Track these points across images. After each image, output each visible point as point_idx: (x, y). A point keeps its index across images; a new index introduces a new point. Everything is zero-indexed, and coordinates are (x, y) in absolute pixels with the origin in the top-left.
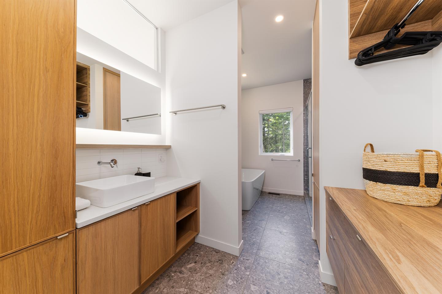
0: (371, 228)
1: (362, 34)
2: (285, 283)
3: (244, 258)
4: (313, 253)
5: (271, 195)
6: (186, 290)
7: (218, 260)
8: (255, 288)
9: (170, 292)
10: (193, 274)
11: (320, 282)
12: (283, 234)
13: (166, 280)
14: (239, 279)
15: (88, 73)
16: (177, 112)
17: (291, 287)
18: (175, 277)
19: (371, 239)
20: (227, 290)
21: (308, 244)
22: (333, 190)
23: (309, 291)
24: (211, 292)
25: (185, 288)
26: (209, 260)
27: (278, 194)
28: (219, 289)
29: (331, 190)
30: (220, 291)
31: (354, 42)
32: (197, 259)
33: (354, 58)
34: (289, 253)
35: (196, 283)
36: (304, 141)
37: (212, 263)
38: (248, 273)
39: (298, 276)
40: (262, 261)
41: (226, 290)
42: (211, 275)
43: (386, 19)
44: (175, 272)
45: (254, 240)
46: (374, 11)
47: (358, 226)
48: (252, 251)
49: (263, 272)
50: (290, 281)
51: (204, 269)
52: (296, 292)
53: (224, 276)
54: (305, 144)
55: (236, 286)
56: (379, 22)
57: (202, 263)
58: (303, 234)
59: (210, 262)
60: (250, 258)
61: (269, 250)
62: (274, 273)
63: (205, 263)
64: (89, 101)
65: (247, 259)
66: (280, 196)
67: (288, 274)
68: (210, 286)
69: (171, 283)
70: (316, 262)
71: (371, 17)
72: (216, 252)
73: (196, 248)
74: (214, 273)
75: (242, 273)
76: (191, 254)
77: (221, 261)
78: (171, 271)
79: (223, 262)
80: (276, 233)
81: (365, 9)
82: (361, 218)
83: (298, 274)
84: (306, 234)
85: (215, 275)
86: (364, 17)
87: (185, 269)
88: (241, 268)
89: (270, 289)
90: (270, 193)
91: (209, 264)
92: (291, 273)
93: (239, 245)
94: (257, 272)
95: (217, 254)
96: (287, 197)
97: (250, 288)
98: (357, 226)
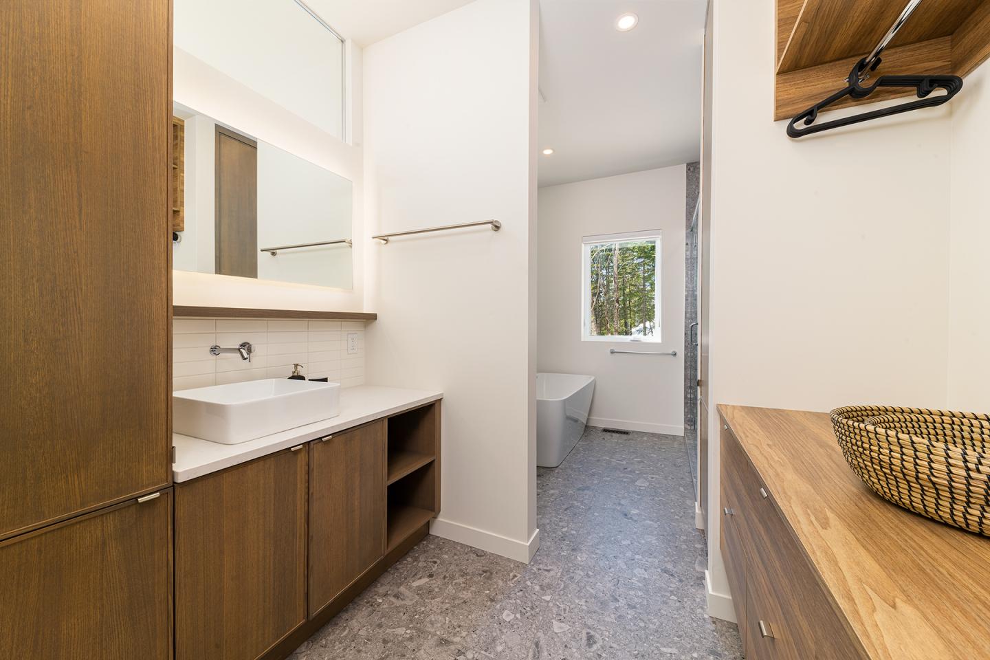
0: (790, 476)
1: (803, 63)
2: (630, 617)
3: (541, 566)
4: (697, 558)
5: (609, 434)
6: (408, 631)
7: (481, 572)
8: (561, 628)
9: (374, 635)
10: (426, 600)
11: (706, 616)
12: (631, 518)
13: (365, 611)
14: (528, 609)
15: (179, 137)
16: (390, 238)
17: (642, 624)
18: (385, 606)
19: (785, 493)
20: (500, 630)
21: (685, 538)
22: (733, 412)
23: (680, 633)
24: (464, 635)
25: (408, 628)
26: (461, 570)
27: (626, 433)
28: (483, 630)
29: (730, 411)
30: (484, 633)
31: (785, 82)
32: (434, 569)
33: (785, 118)
34: (640, 557)
35: (432, 618)
36: (686, 308)
37: (468, 577)
38: (548, 598)
39: (659, 603)
40: (582, 573)
41: (498, 632)
42: (465, 602)
43: (851, 33)
44: (386, 595)
45: (564, 530)
46: (823, 16)
47: (767, 471)
48: (559, 553)
49: (582, 594)
50: (640, 613)
51: (450, 589)
52: (651, 635)
53: (493, 603)
54: (688, 315)
55: (521, 624)
56: (838, 39)
57: (445, 577)
58: (676, 517)
59: (462, 576)
60: (554, 567)
61: (598, 551)
62: (606, 598)
63: (452, 578)
64: (182, 203)
65: (545, 568)
66: (630, 436)
67: (636, 600)
68: (462, 623)
69: (376, 618)
70: (699, 576)
71: (818, 28)
72: (477, 555)
73: (432, 547)
74: (473, 598)
75: (535, 597)
76: (422, 558)
77: (488, 574)
78: (377, 594)
79: (493, 576)
80: (615, 516)
81: (804, 12)
82: (776, 458)
83: (658, 599)
84: (683, 518)
85: (473, 601)
86: (803, 29)
87: (406, 589)
88: (532, 587)
89: (595, 629)
90: (606, 430)
91: (461, 580)
92: (644, 598)
93: (528, 541)
94: (567, 596)
95: (479, 558)
96: (645, 438)
97: (550, 626)
98: (764, 471)
